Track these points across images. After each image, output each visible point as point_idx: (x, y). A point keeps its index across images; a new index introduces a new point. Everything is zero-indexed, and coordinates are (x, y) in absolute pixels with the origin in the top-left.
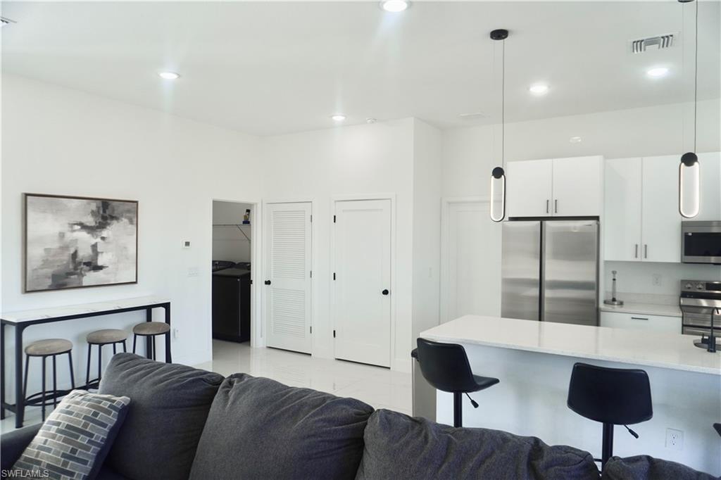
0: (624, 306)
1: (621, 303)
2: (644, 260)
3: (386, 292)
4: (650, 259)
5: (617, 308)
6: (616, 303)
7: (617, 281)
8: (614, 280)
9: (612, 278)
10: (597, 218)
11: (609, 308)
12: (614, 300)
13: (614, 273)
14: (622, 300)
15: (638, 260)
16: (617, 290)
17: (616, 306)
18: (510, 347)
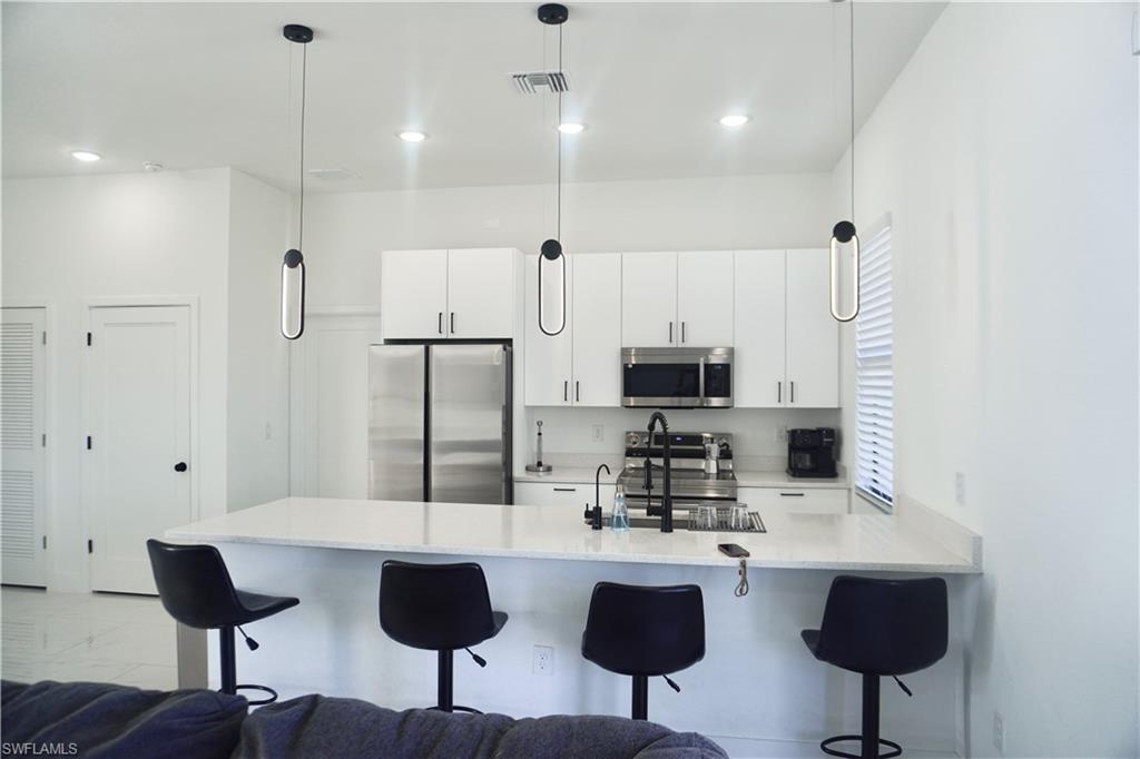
0: (553, 472)
1: (549, 469)
2: (576, 404)
3: (181, 467)
4: (583, 403)
5: (543, 476)
6: (541, 469)
7: (543, 436)
8: (540, 434)
9: (537, 432)
10: (507, 342)
11: (532, 476)
12: (540, 464)
13: (540, 424)
14: (550, 464)
15: (568, 404)
16: (544, 450)
17: (541, 474)
18: (317, 545)
